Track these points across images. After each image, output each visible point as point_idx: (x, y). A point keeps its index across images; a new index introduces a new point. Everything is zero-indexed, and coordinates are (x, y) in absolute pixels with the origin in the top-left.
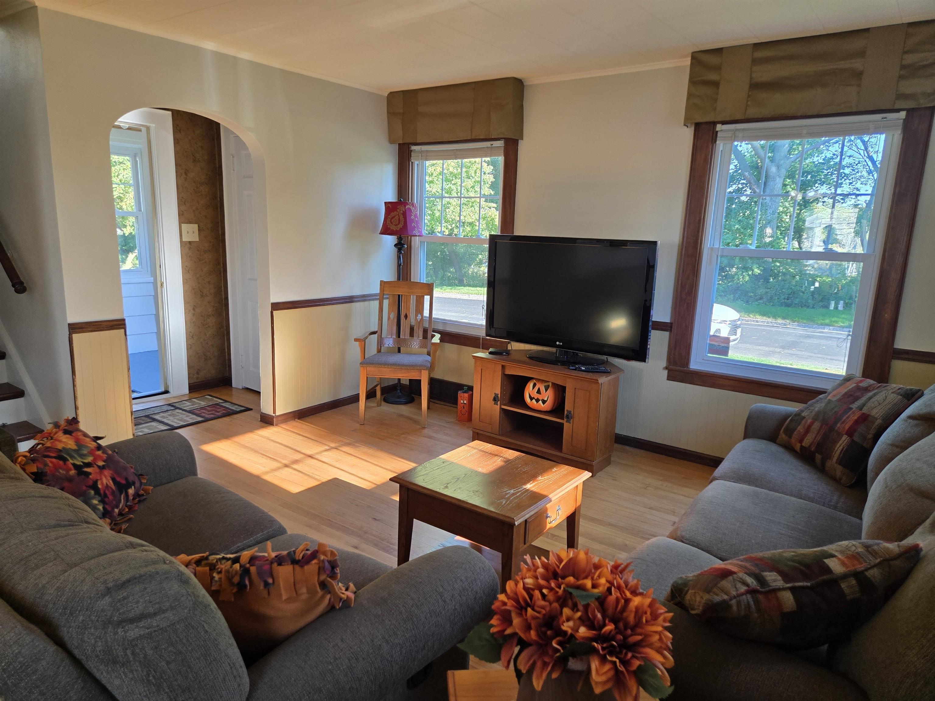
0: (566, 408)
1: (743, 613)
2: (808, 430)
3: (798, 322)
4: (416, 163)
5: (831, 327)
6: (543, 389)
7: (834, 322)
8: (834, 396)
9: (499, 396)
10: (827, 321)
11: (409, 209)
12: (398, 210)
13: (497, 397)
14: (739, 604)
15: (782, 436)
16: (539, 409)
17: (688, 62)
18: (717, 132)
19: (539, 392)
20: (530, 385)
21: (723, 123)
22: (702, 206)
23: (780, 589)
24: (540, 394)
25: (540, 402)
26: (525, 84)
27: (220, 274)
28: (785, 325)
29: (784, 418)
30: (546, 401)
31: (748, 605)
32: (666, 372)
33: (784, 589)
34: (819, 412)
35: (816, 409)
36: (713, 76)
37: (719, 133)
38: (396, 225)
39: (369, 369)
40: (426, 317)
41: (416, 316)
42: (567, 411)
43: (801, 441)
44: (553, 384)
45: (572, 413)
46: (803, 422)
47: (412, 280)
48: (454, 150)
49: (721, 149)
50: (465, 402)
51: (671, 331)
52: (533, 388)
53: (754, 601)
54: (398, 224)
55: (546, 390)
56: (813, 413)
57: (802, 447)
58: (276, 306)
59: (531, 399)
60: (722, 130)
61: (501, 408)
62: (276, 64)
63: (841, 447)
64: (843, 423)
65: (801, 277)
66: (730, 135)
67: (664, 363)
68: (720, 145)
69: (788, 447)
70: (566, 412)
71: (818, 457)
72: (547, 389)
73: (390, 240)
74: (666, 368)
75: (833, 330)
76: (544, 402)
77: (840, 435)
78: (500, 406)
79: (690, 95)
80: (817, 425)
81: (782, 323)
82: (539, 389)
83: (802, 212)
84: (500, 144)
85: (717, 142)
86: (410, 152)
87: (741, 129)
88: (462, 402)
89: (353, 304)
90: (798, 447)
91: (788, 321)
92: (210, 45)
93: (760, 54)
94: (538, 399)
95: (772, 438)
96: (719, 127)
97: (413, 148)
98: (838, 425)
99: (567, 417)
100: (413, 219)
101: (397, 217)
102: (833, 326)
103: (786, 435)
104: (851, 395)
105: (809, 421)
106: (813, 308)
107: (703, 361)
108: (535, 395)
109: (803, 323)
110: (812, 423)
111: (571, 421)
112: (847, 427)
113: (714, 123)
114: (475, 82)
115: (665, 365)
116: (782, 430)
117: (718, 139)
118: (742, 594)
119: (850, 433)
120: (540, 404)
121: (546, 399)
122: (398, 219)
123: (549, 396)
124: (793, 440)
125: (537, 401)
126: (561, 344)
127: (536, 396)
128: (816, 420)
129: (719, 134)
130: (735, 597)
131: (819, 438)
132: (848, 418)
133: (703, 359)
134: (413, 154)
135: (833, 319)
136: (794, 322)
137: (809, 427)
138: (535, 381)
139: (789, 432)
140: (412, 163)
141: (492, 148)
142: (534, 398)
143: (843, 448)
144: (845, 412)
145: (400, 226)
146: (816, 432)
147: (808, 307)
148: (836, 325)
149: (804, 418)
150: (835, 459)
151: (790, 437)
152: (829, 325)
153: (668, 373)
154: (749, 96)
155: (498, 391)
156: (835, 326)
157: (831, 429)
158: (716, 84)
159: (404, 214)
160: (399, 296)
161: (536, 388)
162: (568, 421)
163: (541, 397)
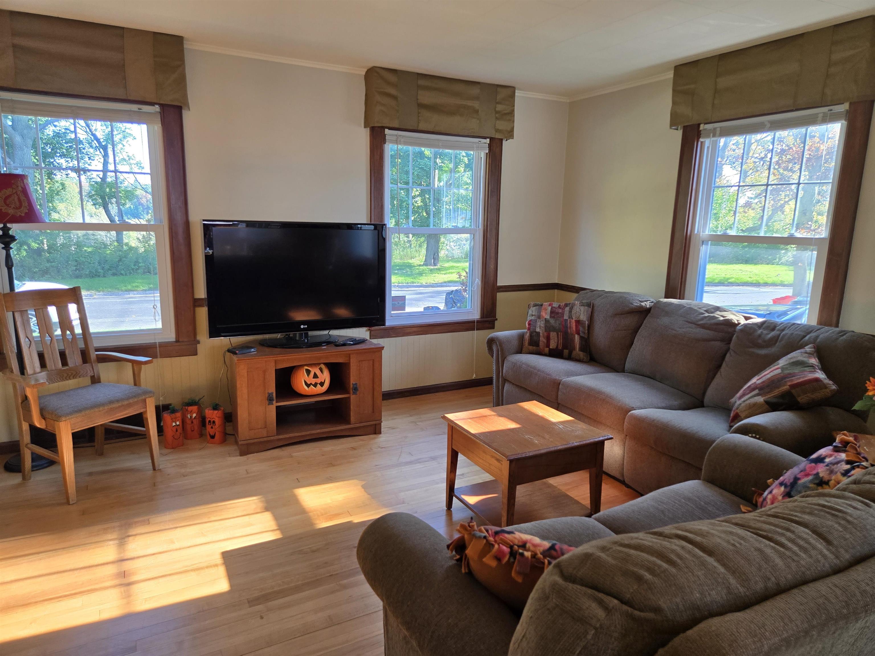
0: (352, 381)
3: (103, 291)
5: (135, 292)
6: (318, 372)
7: (136, 287)
9: (274, 394)
10: (129, 287)
13: (272, 395)
16: (315, 393)
18: (386, 135)
19: (315, 376)
20: (304, 372)
21: (389, 129)
24: (318, 377)
25: (318, 385)
28: (91, 295)
30: (324, 383)
36: (392, 91)
40: (79, 334)
42: (353, 384)
43: (548, 346)
44: (325, 364)
45: (359, 384)
52: (308, 374)
55: (321, 372)
59: (308, 385)
61: (276, 407)
69: (541, 353)
70: (351, 386)
71: (565, 352)
72: (321, 370)
75: (137, 294)
76: (322, 384)
77: (573, 336)
78: (275, 404)
80: (553, 334)
81: (88, 295)
82: (314, 374)
84: (154, 109)
90: (548, 351)
91: (93, 292)
94: (315, 383)
98: (568, 330)
99: (354, 389)
102: (136, 290)
103: (534, 346)
105: (545, 333)
106: (104, 276)
108: (311, 380)
109: (108, 292)
110: (548, 334)
111: (358, 392)
112: (574, 330)
113: (383, 128)
119: (577, 333)
120: (318, 387)
121: (323, 381)
123: (325, 377)
124: (541, 348)
125: (315, 385)
126: (306, 326)
127: (314, 381)
131: (560, 341)
135: (134, 285)
136: (100, 292)
138: (307, 367)
141: (141, 112)
142: (311, 384)
143: (579, 342)
147: (99, 276)
148: (139, 289)
149: (538, 332)
150: (578, 349)
151: (538, 347)
152: (133, 291)
154: (418, 113)
155: (273, 390)
156: (139, 291)
161: (312, 374)
162: (354, 393)
163: (318, 381)
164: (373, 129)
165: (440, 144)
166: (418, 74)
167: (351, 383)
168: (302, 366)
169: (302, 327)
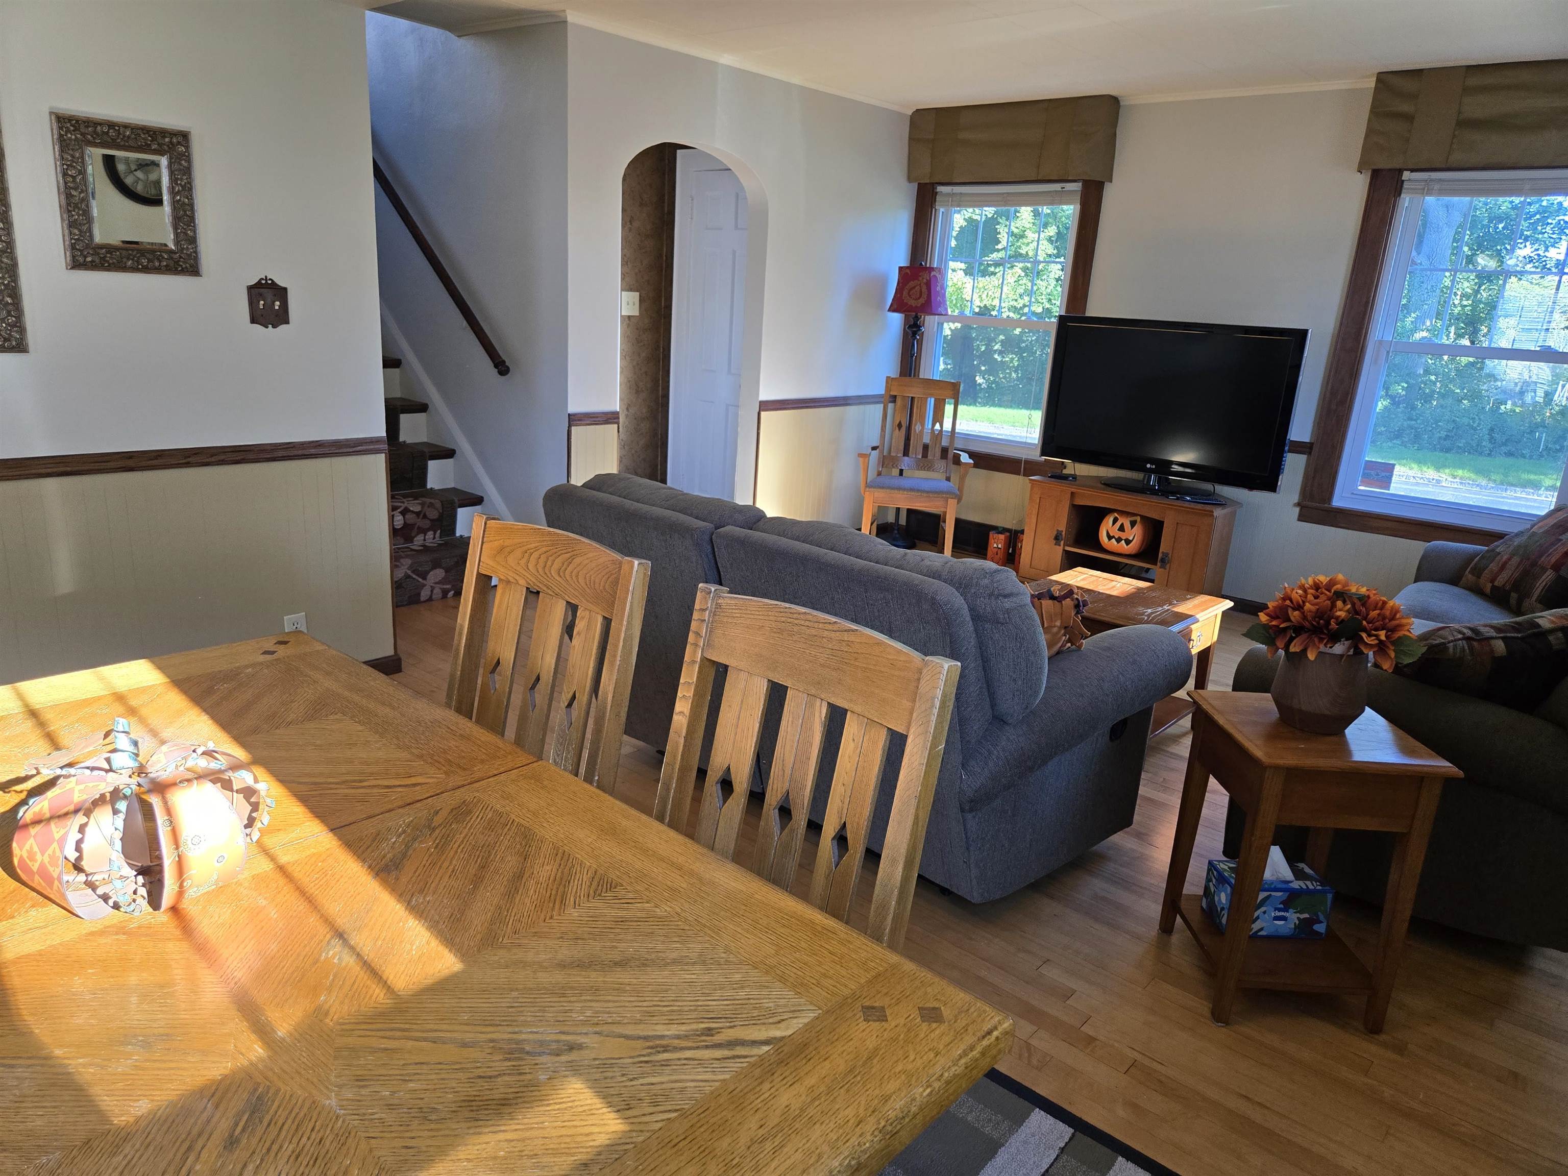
0: (1162, 549)
1: (1458, 655)
2: (1503, 567)
4: (942, 210)
6: (1127, 525)
8: (1540, 527)
9: (1064, 533)
11: (935, 276)
12: (920, 279)
13: (1061, 534)
14: (1455, 647)
15: (1469, 577)
16: (1119, 551)
17: (1371, 83)
18: (1403, 181)
19: (1122, 529)
20: (1110, 520)
21: (1412, 171)
22: (1373, 283)
23: (1492, 638)
24: (1123, 531)
25: (1123, 542)
26: (1122, 104)
27: (659, 361)
29: (1471, 557)
30: (1131, 541)
31: (1463, 649)
32: (1297, 510)
33: (1496, 638)
34: (1519, 546)
35: (1515, 544)
36: (1406, 107)
37: (1405, 183)
38: (916, 299)
39: (876, 494)
40: (947, 430)
41: (934, 425)
42: (1163, 553)
43: (1492, 581)
44: (1142, 517)
45: (1170, 556)
46: (1498, 558)
47: (921, 376)
48: (1003, 194)
49: (1406, 205)
50: (1000, 546)
51: (1310, 453)
52: (1114, 524)
53: (1469, 647)
54: (919, 298)
55: (1132, 526)
56: (1511, 548)
57: (1494, 588)
58: (766, 406)
59: (1110, 537)
60: (1409, 180)
61: (1064, 550)
62: (796, 80)
63: (1544, 583)
64: (1548, 556)
65: (1472, 402)
66: (1421, 187)
67: (1296, 498)
68: (1406, 200)
69: (1477, 591)
70: (1160, 555)
71: (1514, 595)
72: (1133, 524)
73: (897, 319)
74: (1298, 504)
76: (1128, 542)
77: (1544, 570)
78: (1064, 547)
79: (1370, 132)
80: (1516, 560)
82: (1122, 525)
83: (1483, 288)
84: (1076, 187)
85: (1402, 196)
86: (934, 194)
87: (1436, 179)
88: (995, 546)
89: (848, 408)
90: (1488, 588)
92: (727, 59)
93: (1473, 81)
94: (1119, 538)
95: (1454, 580)
96: (1406, 175)
97: (940, 189)
98: (1543, 559)
99: (1163, 561)
100: (938, 292)
101: (918, 288)
103: (1473, 574)
104: (1561, 526)
105: (1505, 557)
107: (1354, 496)
108: (1115, 532)
110: (1509, 559)
111: (1168, 566)
112: (1553, 560)
113: (1400, 171)
114: (1050, 100)
115: (1296, 501)
116: (1468, 570)
117: (1403, 191)
118: (1460, 639)
119: (1556, 567)
120: (1122, 544)
121: (1131, 539)
122: (919, 290)
123: (1136, 535)
124: (1482, 580)
125: (1119, 540)
126: (1154, 467)
127: (1118, 534)
128: (1514, 555)
129: (1406, 185)
130: (1452, 641)
131: (1516, 575)
132: (1555, 550)
133: (1353, 493)
134: (938, 198)
137: (1505, 563)
138: (1116, 515)
139: (1478, 572)
140: (936, 210)
141: (1062, 192)
142: (1113, 537)
143: (1546, 585)
144: (1553, 544)
145: (922, 301)
146: (1513, 569)
149: (1499, 553)
150: (1534, 598)
151: (1479, 577)
153: (1301, 510)
154: (1454, 136)
155: (1063, 527)
157: (1534, 564)
158: (1409, 118)
159: (928, 284)
160: (912, 398)
161: (1118, 524)
162: (1163, 567)
163: (1123, 535)
164: (1376, 175)
165: (1527, 187)
166: (1469, 68)
167: (1161, 551)
168: (1109, 511)
169: (1148, 466)
